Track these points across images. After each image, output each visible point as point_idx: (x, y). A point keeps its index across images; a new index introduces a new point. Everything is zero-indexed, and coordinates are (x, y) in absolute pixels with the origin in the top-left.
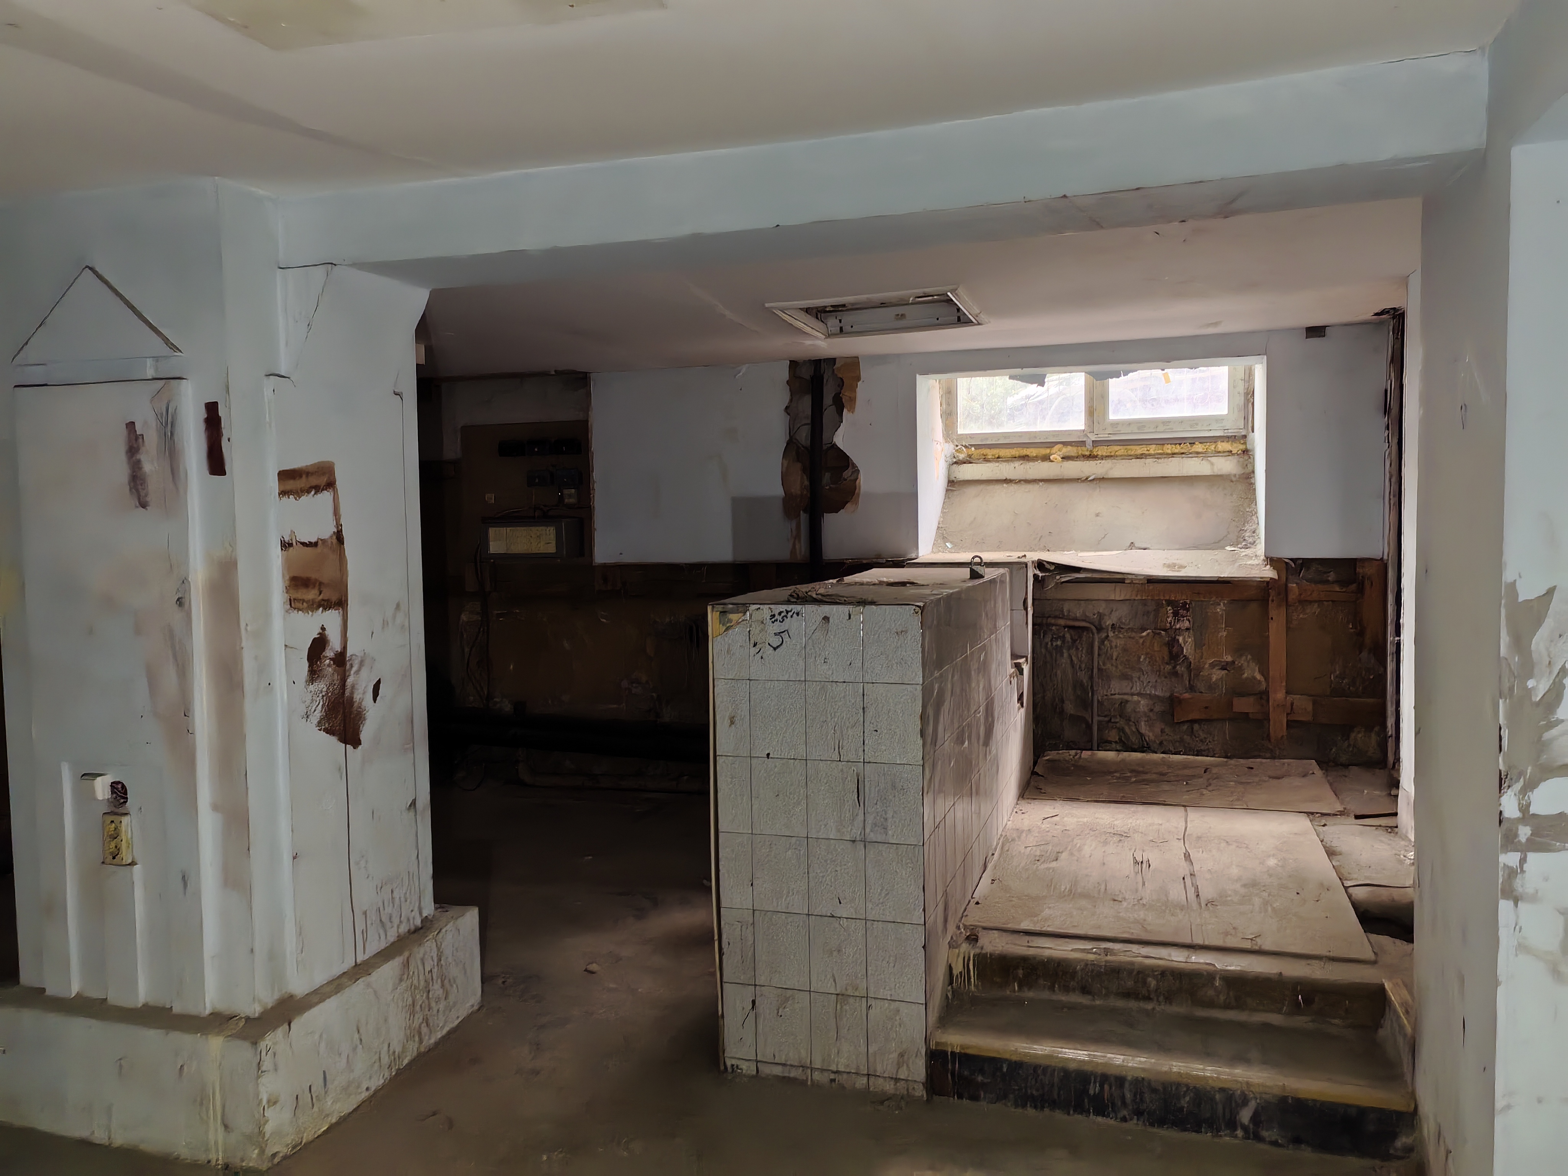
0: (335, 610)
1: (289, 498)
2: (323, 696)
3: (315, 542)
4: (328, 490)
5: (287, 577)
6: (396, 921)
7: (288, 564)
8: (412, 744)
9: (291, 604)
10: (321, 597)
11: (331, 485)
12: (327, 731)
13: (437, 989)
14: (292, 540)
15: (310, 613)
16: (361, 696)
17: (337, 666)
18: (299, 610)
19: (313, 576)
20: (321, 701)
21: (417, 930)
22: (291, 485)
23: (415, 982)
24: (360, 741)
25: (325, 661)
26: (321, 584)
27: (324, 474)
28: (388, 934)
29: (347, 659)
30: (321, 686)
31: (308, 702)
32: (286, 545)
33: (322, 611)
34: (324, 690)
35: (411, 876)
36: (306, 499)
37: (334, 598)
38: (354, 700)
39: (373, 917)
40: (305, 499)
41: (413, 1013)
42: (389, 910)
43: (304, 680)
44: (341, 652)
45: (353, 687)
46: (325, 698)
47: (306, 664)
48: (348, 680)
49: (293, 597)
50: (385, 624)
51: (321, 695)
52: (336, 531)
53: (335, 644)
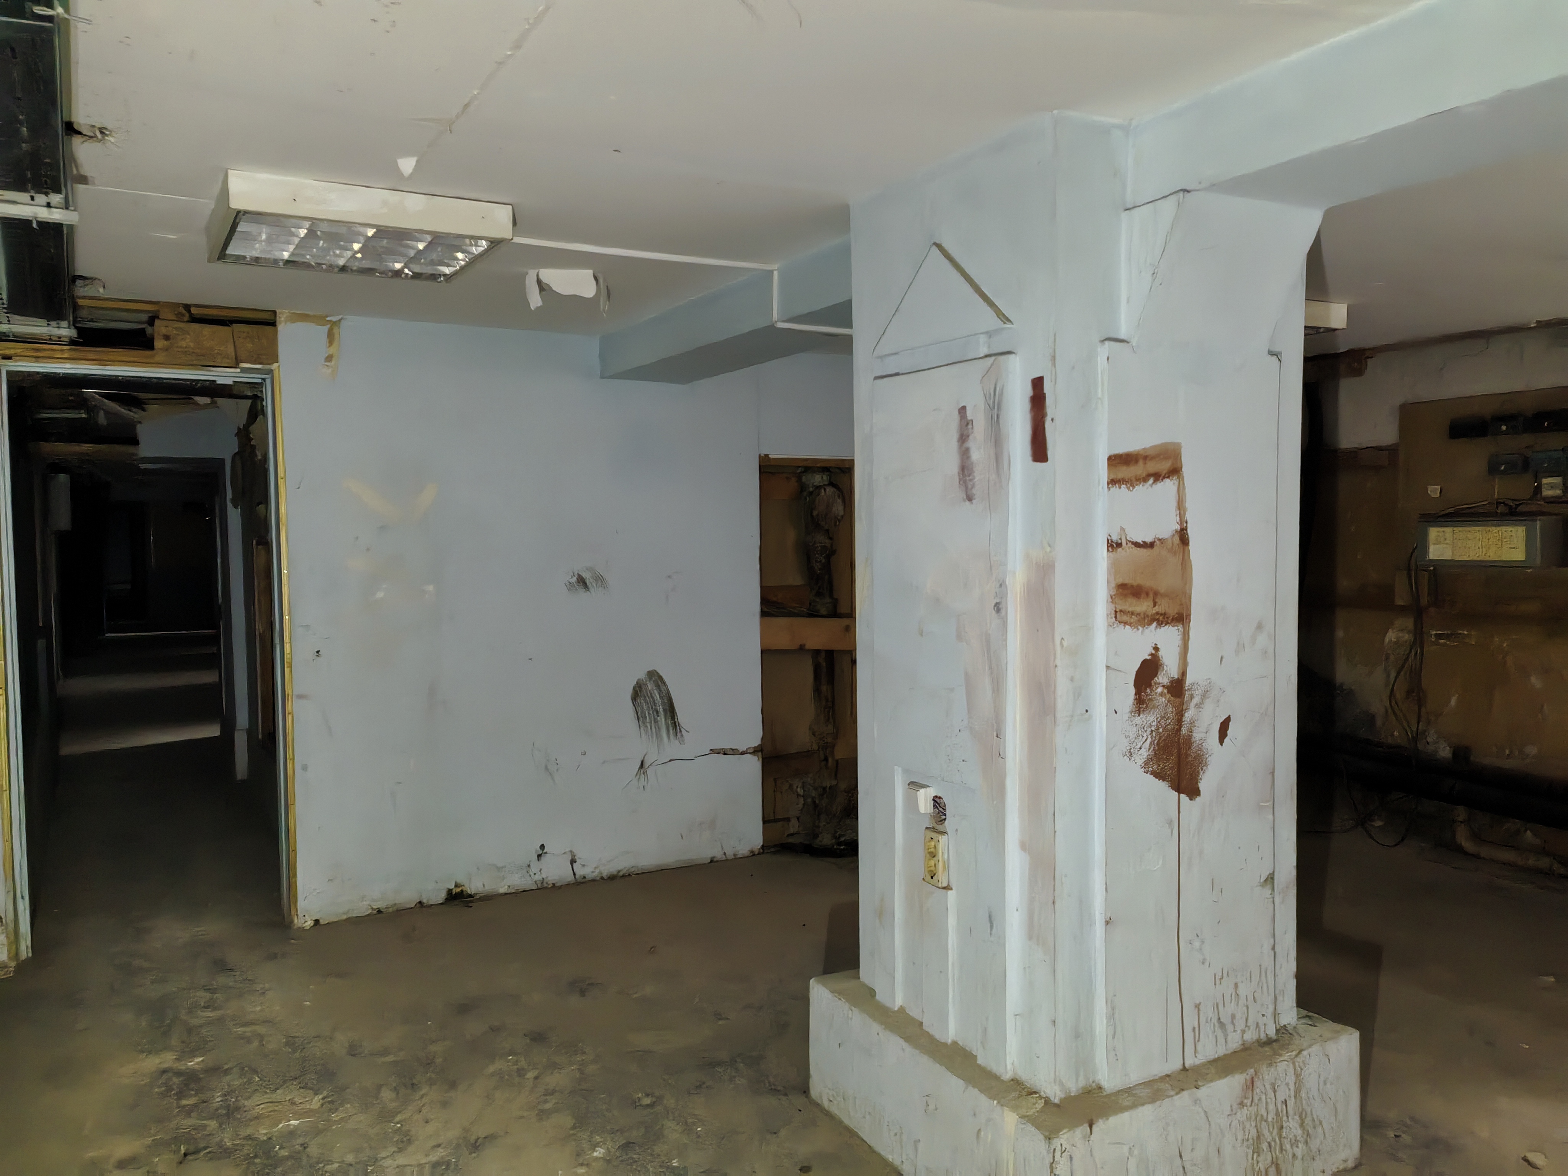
0: (1173, 627)
1: (1120, 488)
2: (1152, 731)
3: (1150, 542)
4: (1171, 478)
5: (1113, 585)
6: (1240, 1024)
7: (1114, 569)
8: (1271, 803)
9: (1116, 617)
10: (1157, 609)
11: (1175, 471)
12: (1158, 775)
13: (1292, 1126)
14: (1121, 539)
15: (1141, 628)
16: (1203, 735)
17: (1172, 696)
18: (1125, 623)
19: (1146, 582)
20: (1150, 737)
21: (1269, 1042)
22: (1124, 472)
23: (1263, 1112)
24: (1199, 791)
25: (1157, 688)
26: (1156, 594)
27: (1166, 458)
28: (1229, 1038)
29: (1186, 688)
30: (1150, 718)
31: (1132, 736)
32: (1113, 545)
33: (1156, 627)
34: (1153, 724)
35: (1263, 974)
36: (1142, 490)
37: (1172, 611)
38: (1193, 740)
39: (1208, 1011)
40: (1140, 489)
41: (1257, 1151)
42: (1231, 1008)
43: (1128, 710)
44: (1178, 678)
45: (1192, 723)
46: (1154, 734)
47: (1132, 691)
48: (1186, 715)
49: (1119, 608)
50: (1240, 647)
51: (1150, 730)
52: (1179, 529)
53: (1170, 668)
